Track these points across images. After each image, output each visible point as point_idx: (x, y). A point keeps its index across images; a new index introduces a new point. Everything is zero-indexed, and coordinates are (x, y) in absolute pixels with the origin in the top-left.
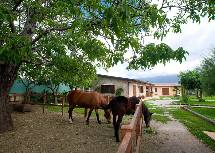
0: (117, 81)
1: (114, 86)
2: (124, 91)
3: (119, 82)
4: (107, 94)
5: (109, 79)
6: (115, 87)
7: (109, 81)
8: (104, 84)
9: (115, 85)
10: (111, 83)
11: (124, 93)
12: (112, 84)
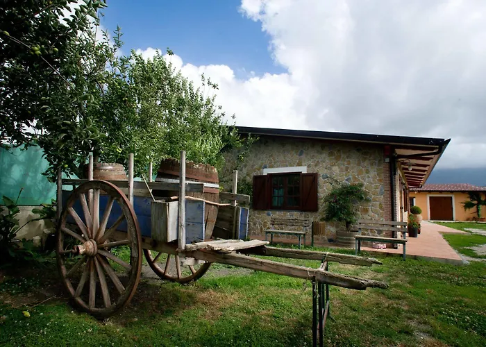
0: (331, 154)
1: (313, 177)
2: (368, 200)
3: (338, 159)
4: (282, 213)
5: (288, 147)
6: (321, 180)
7: (292, 155)
8: (266, 172)
9: (321, 171)
10: (299, 165)
11: (366, 211)
12: (303, 170)
